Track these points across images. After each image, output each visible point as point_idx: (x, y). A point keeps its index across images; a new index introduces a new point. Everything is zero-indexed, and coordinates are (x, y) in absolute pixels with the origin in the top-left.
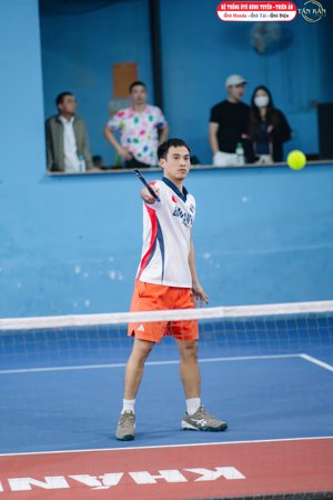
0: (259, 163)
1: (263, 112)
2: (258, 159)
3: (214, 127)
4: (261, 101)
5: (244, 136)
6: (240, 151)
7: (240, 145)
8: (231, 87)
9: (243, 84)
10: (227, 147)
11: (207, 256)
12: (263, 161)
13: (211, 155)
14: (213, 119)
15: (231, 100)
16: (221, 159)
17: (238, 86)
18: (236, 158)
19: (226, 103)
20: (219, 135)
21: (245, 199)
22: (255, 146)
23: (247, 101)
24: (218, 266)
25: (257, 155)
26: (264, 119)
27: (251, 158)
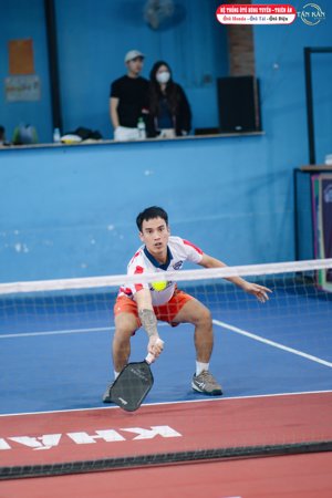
0: (160, 138)
1: (163, 88)
2: (159, 133)
3: (115, 102)
4: (163, 77)
5: (144, 111)
6: (141, 125)
7: (141, 119)
8: (128, 62)
9: (140, 58)
10: (128, 122)
11: (111, 227)
12: (165, 136)
13: (112, 129)
14: (113, 94)
15: (131, 75)
16: (122, 134)
17: (135, 59)
18: (137, 133)
19: (126, 78)
20: (119, 109)
21: (147, 173)
22: (156, 121)
23: (146, 76)
24: (122, 237)
25: (158, 130)
26: (164, 93)
27: (152, 132)
